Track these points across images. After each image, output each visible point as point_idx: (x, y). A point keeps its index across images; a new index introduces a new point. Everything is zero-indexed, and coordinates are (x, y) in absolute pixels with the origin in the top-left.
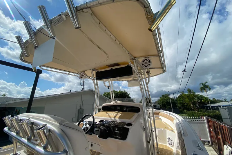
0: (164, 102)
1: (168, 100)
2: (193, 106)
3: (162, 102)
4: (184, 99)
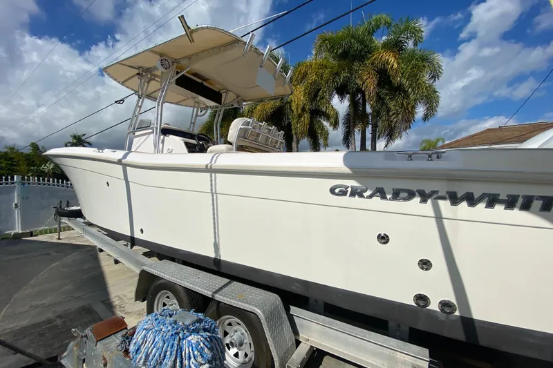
4: (15, 165)
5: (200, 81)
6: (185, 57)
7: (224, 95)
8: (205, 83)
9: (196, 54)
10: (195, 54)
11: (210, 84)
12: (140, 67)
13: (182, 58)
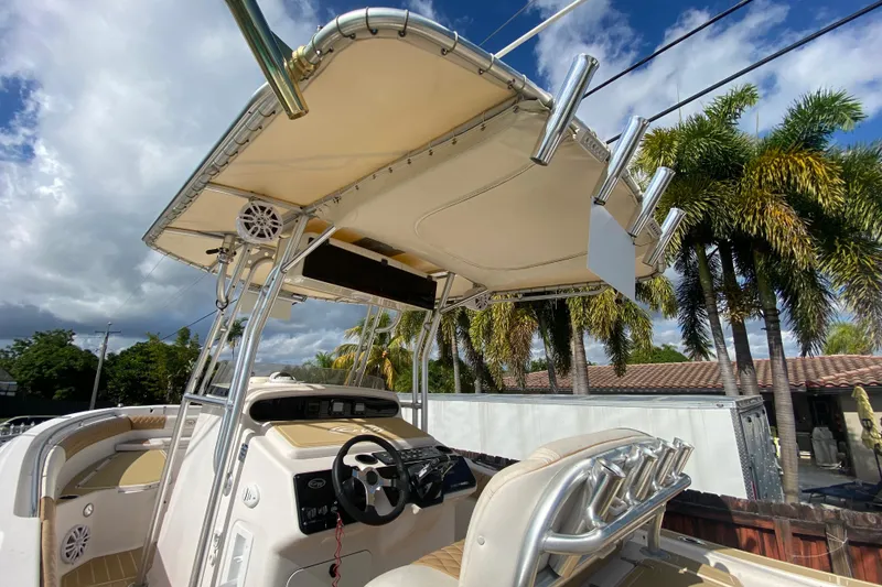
0: (49, 368)
1: (76, 360)
2: (174, 390)
3: (40, 367)
4: (151, 362)
5: (378, 257)
6: (326, 199)
7: (441, 284)
8: (392, 262)
9: (355, 185)
10: (349, 186)
11: (404, 261)
12: (226, 234)
13: (318, 202)
